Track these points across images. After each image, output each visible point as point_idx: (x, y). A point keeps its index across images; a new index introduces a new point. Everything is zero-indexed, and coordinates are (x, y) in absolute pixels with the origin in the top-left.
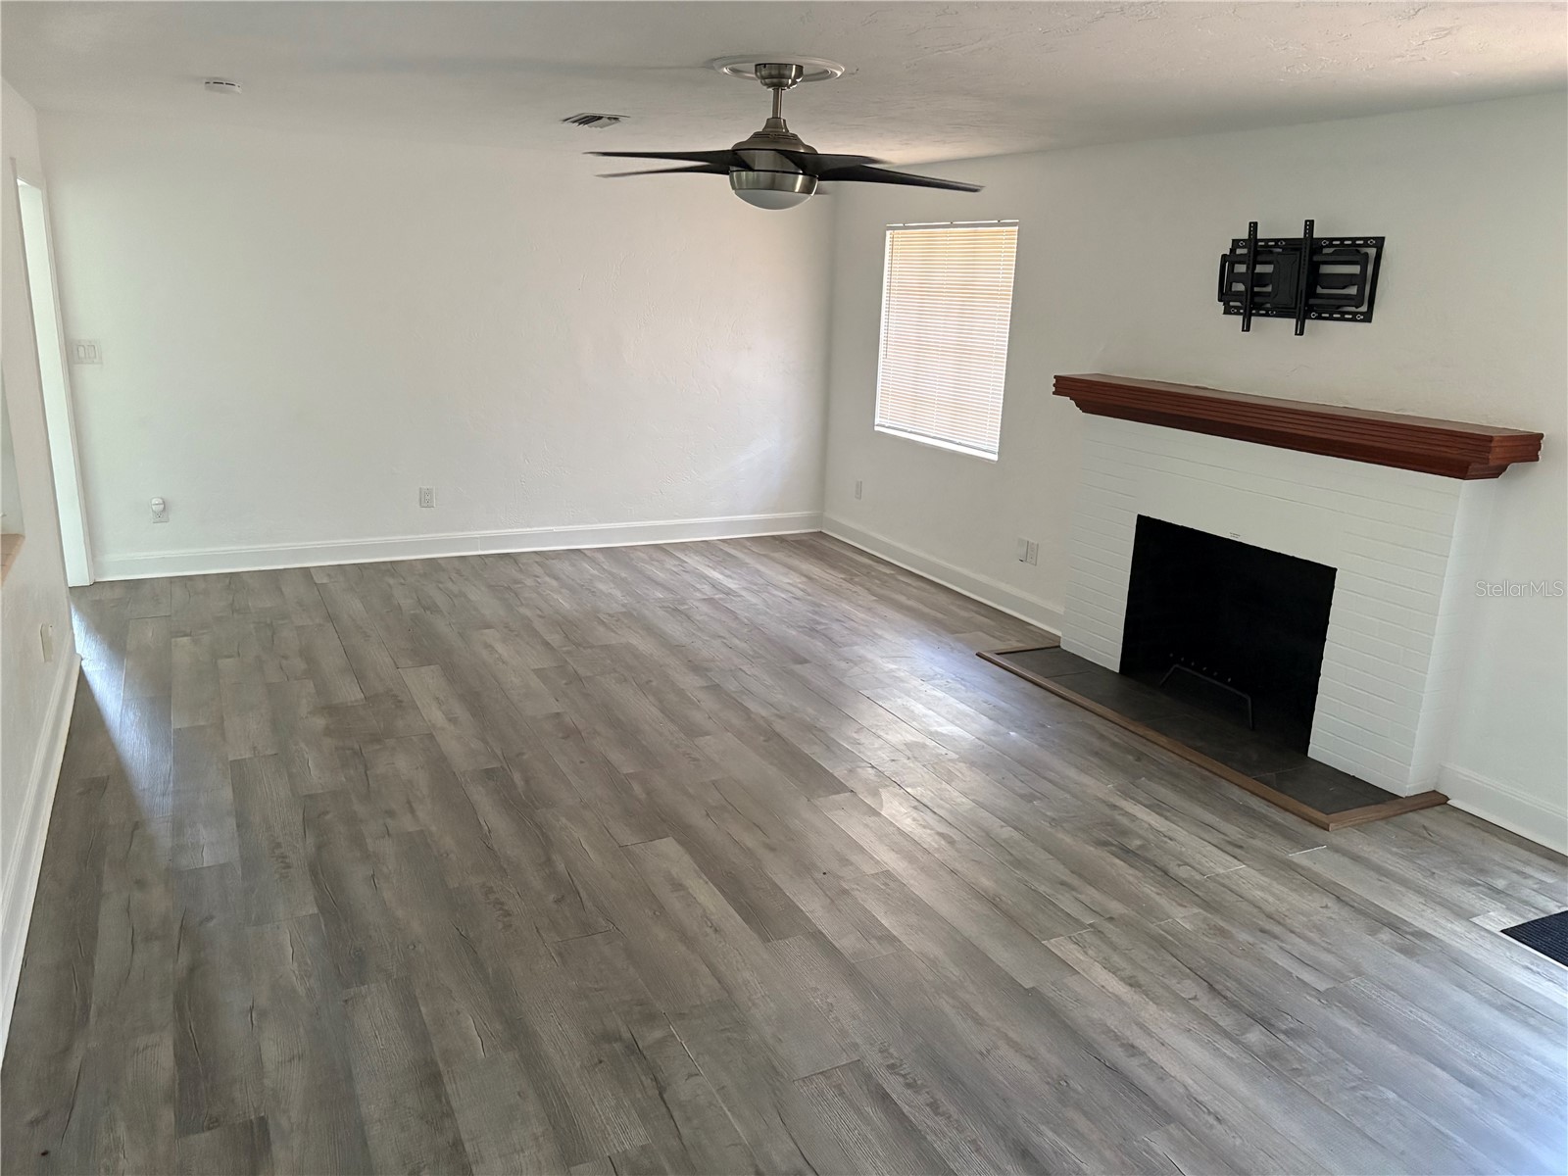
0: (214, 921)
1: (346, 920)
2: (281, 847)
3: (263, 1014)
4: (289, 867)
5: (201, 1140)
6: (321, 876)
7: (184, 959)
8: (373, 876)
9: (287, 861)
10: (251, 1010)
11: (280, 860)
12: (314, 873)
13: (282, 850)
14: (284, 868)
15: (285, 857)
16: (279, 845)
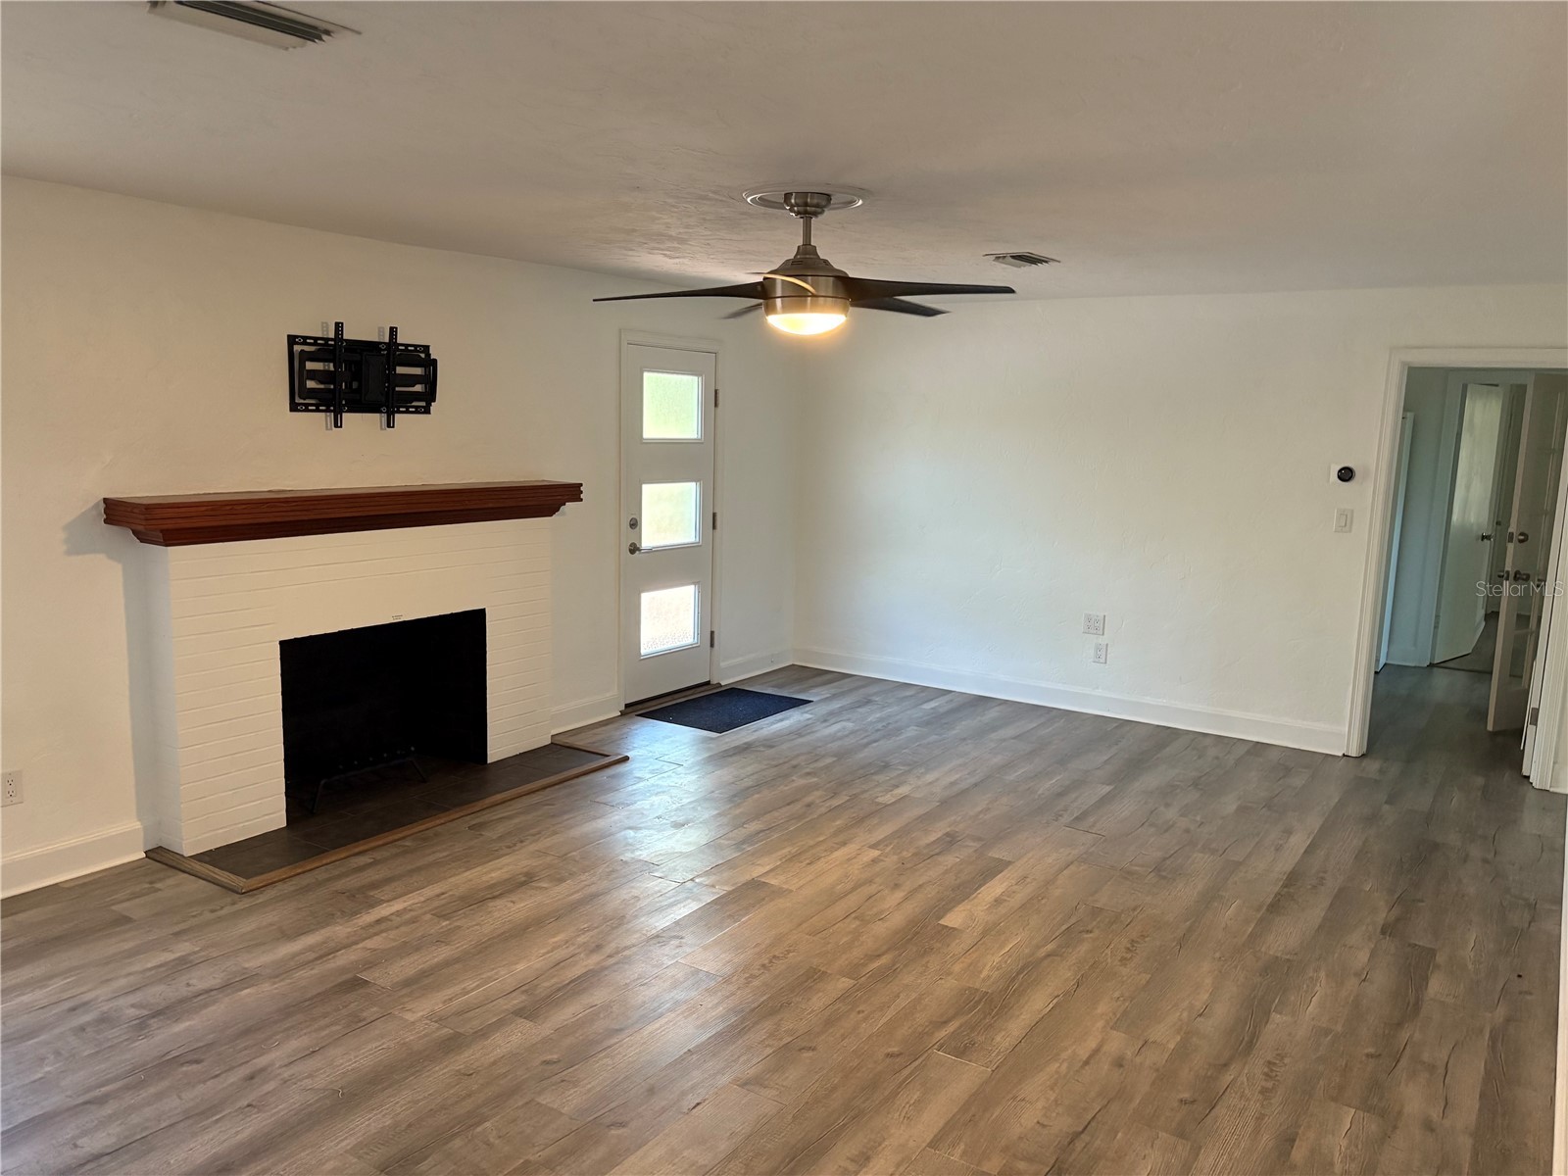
0: (1366, 1051)
1: (1254, 997)
2: (1263, 1087)
3: (1357, 975)
4: (1269, 1062)
5: (1424, 942)
6: (1246, 1039)
7: (1404, 1035)
8: (1200, 1015)
9: (1266, 1070)
10: (1364, 980)
11: (1274, 1074)
12: (1251, 1045)
13: (1264, 1083)
14: (1275, 1064)
15: (1266, 1074)
16: (1264, 1091)
